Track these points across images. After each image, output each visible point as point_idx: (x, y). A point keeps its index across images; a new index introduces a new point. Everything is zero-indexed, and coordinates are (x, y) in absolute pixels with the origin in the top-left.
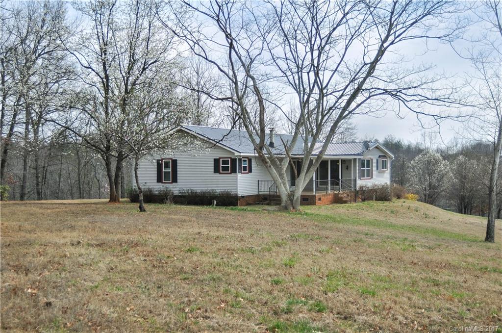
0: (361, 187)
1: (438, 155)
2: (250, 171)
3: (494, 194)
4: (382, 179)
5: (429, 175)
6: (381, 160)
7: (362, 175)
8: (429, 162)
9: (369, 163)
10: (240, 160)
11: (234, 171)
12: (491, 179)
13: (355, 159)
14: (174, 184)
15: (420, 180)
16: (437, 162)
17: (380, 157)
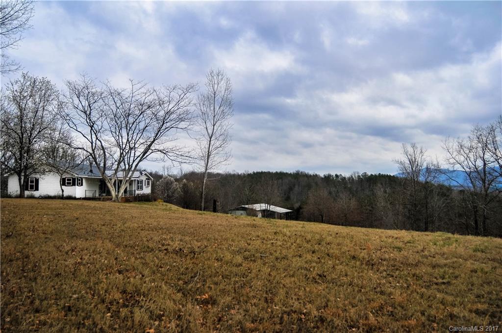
0: (138, 194)
1: (172, 179)
2: (82, 185)
3: (203, 194)
4: (147, 190)
5: (167, 190)
6: (147, 180)
7: (138, 188)
8: (167, 183)
9: (142, 182)
10: (77, 179)
11: (74, 184)
12: (202, 189)
13: (135, 180)
14: (36, 192)
15: (162, 193)
16: (172, 183)
17: (146, 179)
